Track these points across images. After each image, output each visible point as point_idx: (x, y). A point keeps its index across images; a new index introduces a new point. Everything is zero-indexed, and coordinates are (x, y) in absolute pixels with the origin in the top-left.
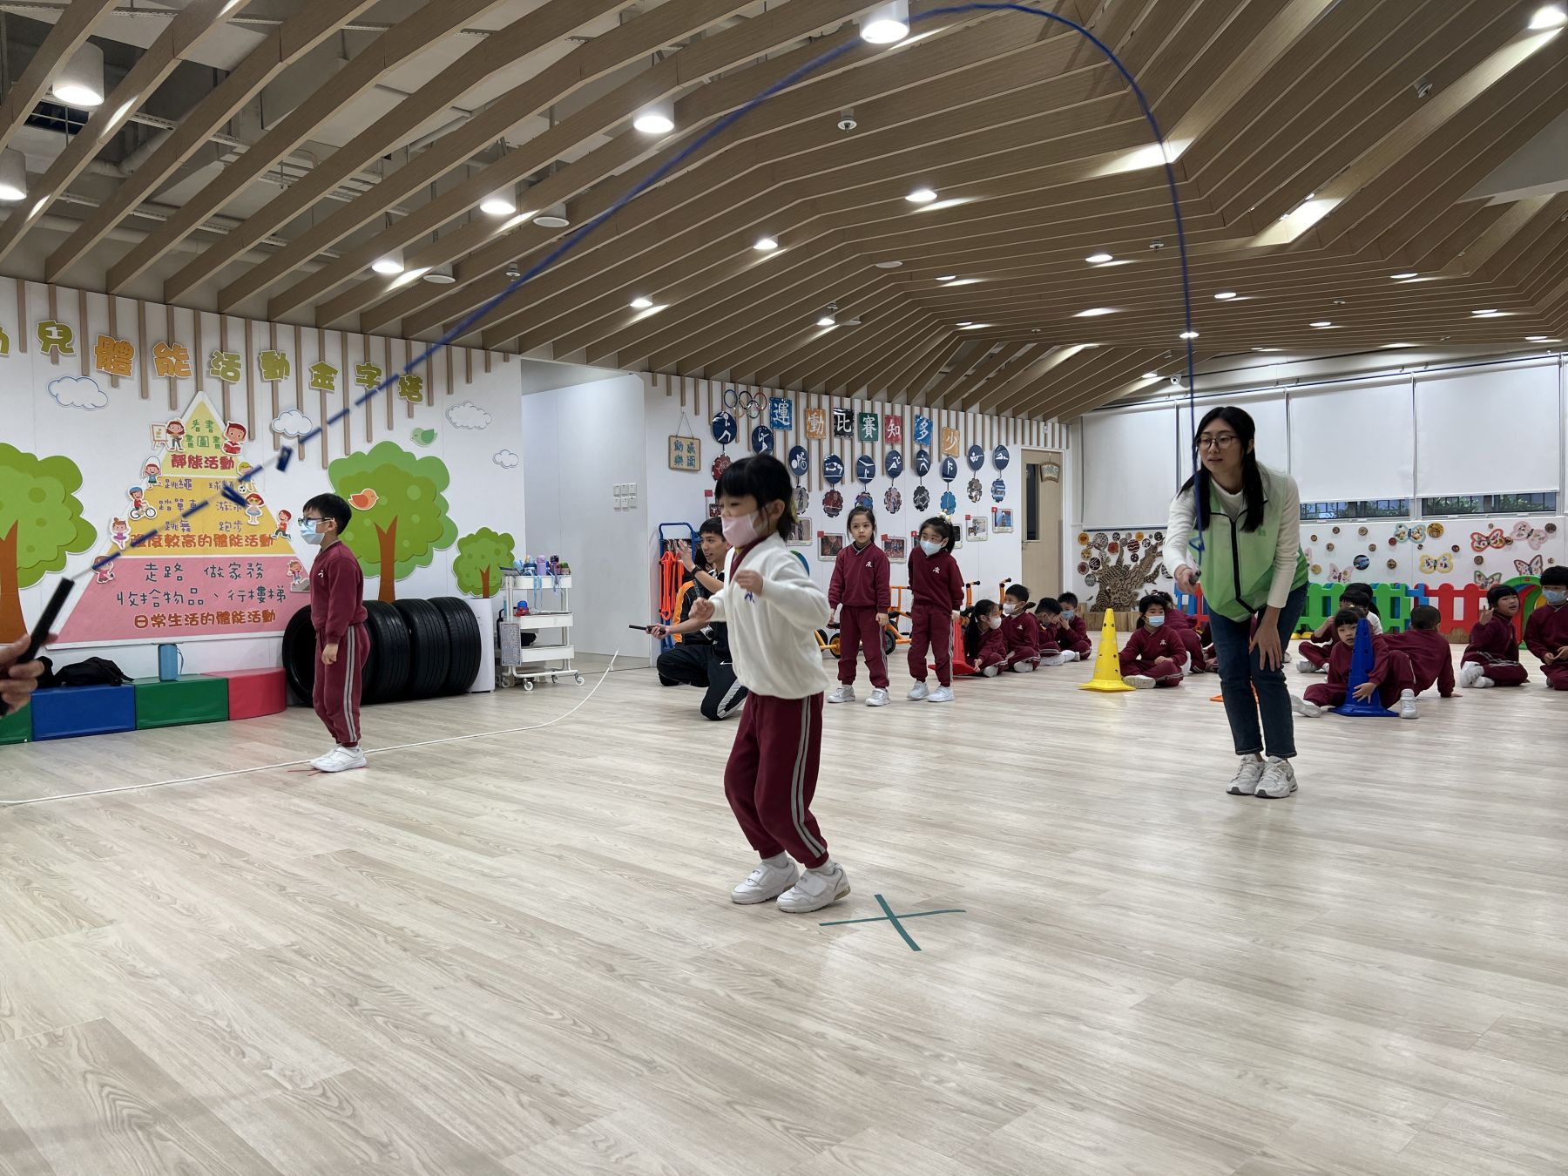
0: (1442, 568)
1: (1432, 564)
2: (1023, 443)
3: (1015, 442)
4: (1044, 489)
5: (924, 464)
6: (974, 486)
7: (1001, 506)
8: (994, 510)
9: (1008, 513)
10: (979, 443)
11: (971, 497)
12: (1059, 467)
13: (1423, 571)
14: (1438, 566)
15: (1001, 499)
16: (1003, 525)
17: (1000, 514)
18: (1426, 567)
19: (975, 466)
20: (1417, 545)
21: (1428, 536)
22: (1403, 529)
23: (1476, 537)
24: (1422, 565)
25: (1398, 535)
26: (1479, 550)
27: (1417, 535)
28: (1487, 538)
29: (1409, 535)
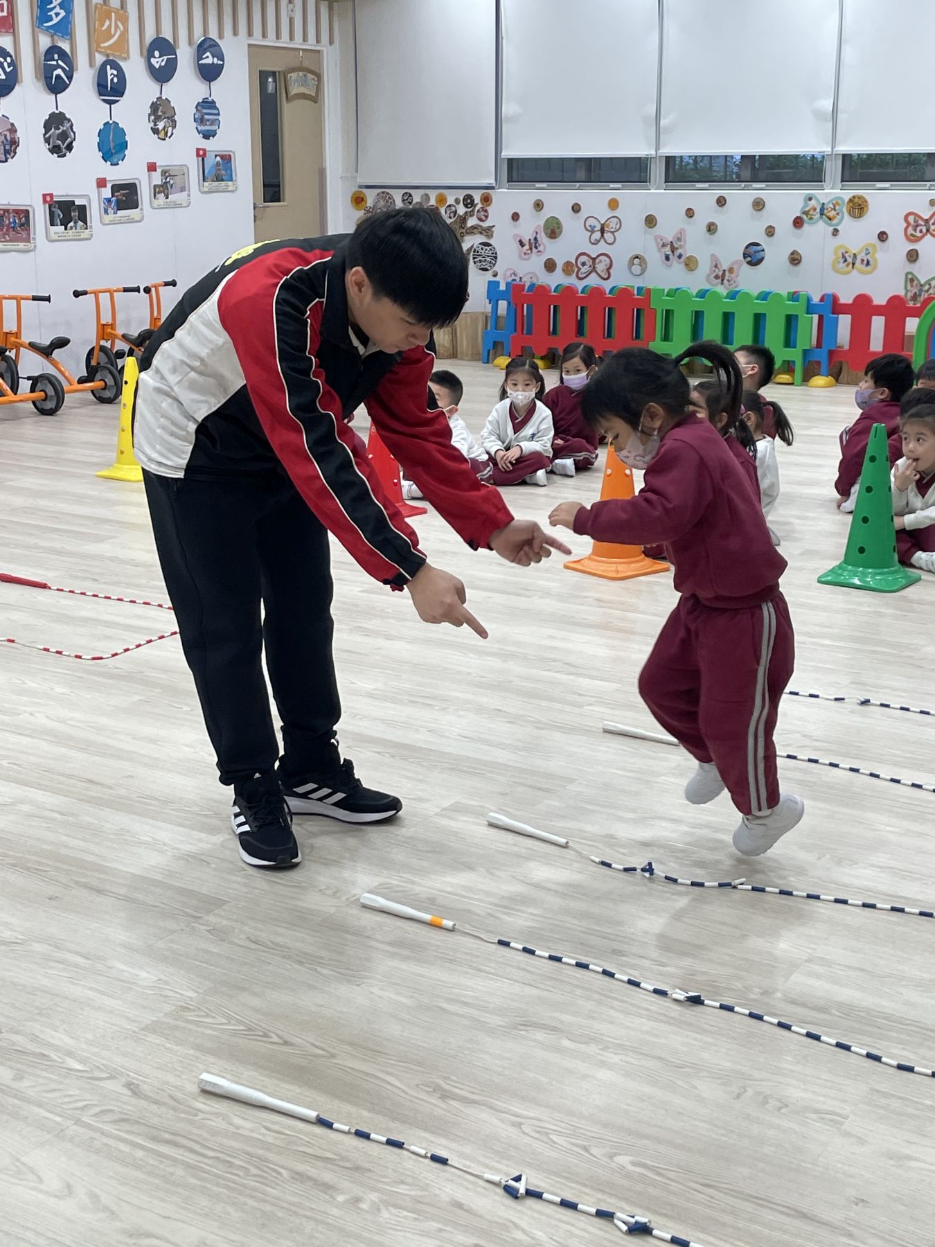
0: (863, 267)
1: (850, 260)
2: (250, 34)
3: (235, 33)
4: (291, 115)
5: (59, 72)
6: (161, 112)
7: (211, 145)
8: (201, 154)
9: (227, 159)
10: (167, 34)
11: (155, 131)
12: (319, 76)
13: (837, 271)
14: (858, 262)
15: (213, 134)
16: (219, 179)
17: (211, 161)
18: (842, 265)
19: (163, 75)
20: (831, 229)
21: (846, 214)
22: (813, 202)
23: (911, 219)
24: (836, 262)
25: (806, 213)
26: (912, 239)
27: (832, 214)
28: (927, 221)
29: (822, 214)
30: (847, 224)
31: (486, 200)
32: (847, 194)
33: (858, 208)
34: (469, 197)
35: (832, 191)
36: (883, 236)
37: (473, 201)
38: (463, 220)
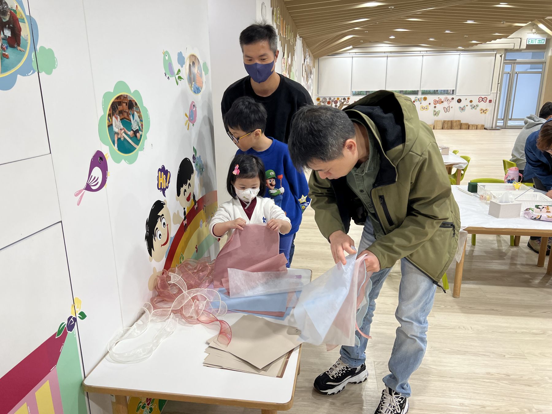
0: (426, 109)
1: (423, 108)
13: (421, 110)
14: (425, 109)
18: (422, 109)
20: (420, 103)
21: (423, 100)
22: (417, 98)
23: (435, 101)
24: (421, 109)
25: (415, 100)
26: (435, 104)
27: (420, 100)
28: (438, 101)
29: (418, 100)
30: (423, 102)
31: (349, 99)
32: (423, 96)
33: (425, 99)
34: (345, 98)
35: (420, 96)
36: (430, 104)
37: (345, 99)
38: (343, 103)
